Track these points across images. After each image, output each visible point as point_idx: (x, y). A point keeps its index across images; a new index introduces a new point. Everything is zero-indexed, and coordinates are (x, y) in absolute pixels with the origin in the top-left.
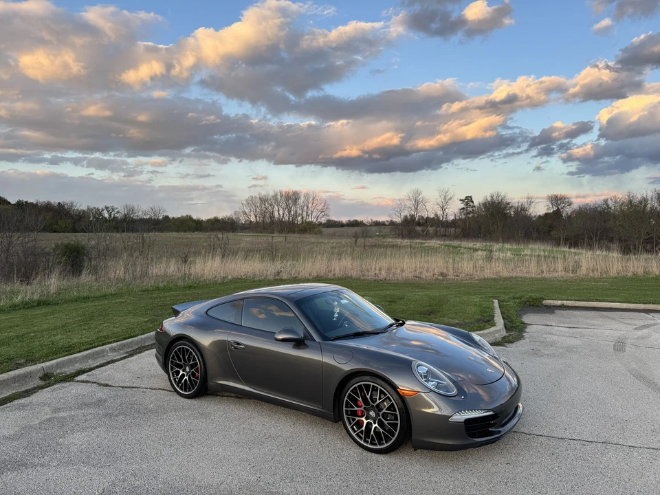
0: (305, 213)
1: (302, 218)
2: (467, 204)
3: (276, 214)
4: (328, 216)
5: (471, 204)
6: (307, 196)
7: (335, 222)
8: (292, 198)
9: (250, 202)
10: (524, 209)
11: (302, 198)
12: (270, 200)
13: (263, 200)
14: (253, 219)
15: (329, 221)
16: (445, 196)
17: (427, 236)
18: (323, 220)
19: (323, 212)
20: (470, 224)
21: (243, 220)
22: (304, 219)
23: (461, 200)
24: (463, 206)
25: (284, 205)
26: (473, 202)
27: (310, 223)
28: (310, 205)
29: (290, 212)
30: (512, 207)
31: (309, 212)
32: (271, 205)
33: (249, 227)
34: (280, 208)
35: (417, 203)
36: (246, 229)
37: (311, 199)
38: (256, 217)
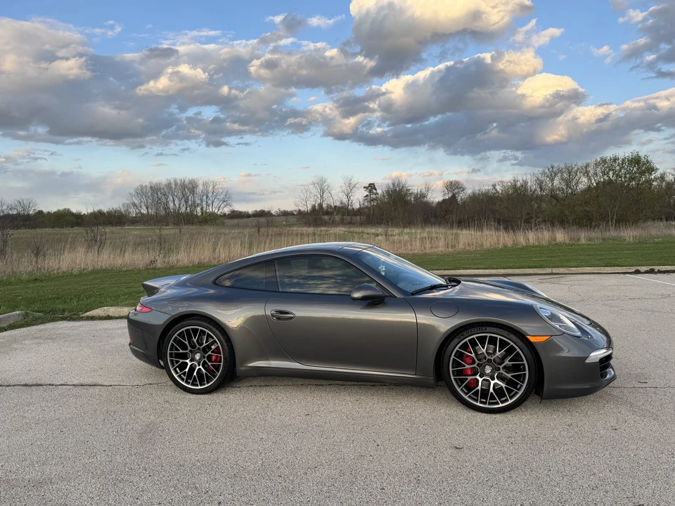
0: (204, 203)
1: (202, 209)
2: (370, 191)
3: (171, 205)
4: (231, 206)
5: (374, 191)
6: (206, 184)
7: (241, 212)
8: (188, 188)
9: (141, 191)
10: (423, 196)
11: (201, 187)
12: (163, 189)
13: (155, 189)
14: (144, 211)
15: (233, 212)
16: (350, 184)
17: (334, 224)
18: (227, 210)
19: (224, 201)
20: (374, 210)
21: (133, 212)
22: (204, 209)
23: (364, 187)
24: (366, 193)
25: (180, 195)
26: (376, 189)
27: (213, 215)
28: (210, 195)
29: (186, 202)
30: (412, 193)
31: (210, 202)
32: (164, 195)
33: (140, 220)
34: (175, 198)
35: (323, 191)
36: (137, 222)
37: (211, 188)
38: (147, 208)
